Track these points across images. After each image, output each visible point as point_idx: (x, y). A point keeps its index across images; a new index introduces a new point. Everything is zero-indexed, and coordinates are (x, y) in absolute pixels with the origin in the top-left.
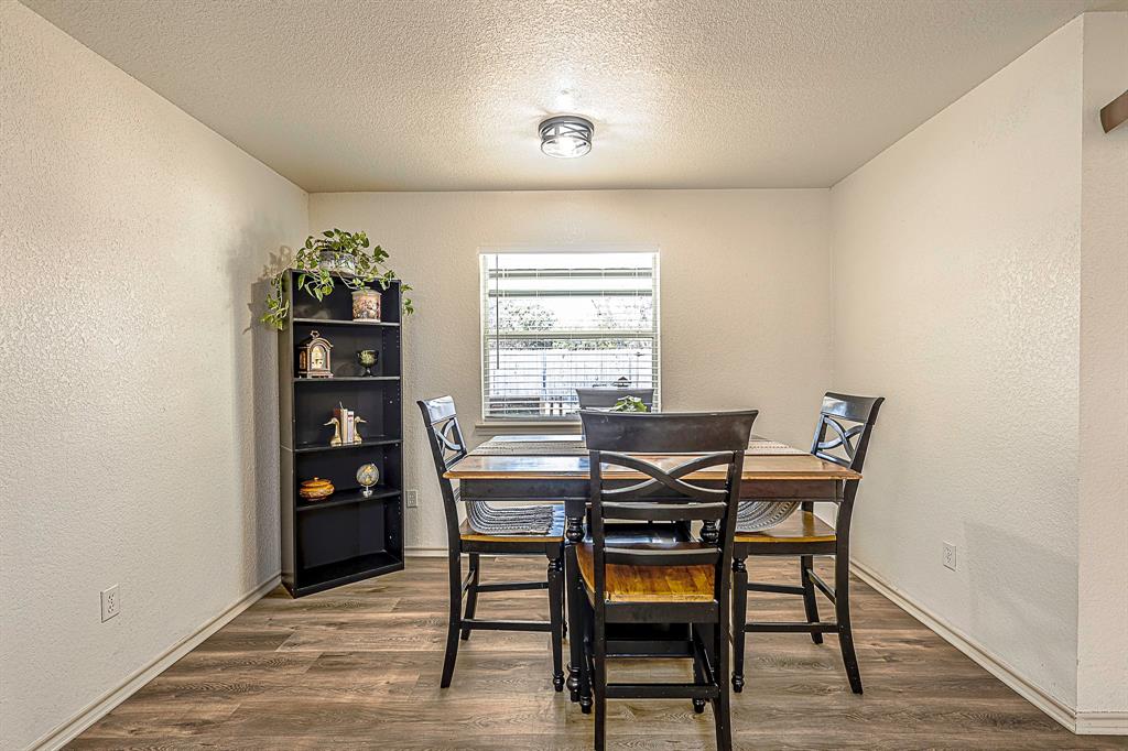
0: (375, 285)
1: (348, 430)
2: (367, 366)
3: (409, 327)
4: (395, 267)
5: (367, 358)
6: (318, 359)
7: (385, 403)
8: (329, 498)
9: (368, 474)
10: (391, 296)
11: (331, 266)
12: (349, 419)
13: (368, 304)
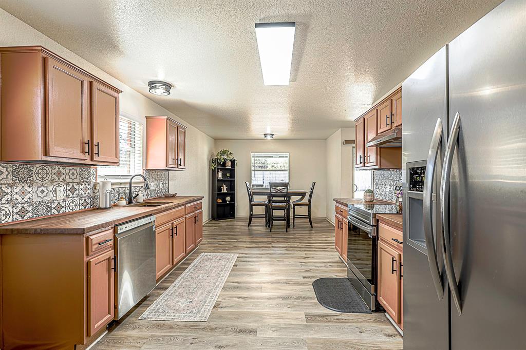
0: (230, 160)
1: (225, 189)
2: (228, 177)
3: (237, 168)
4: (234, 157)
5: (228, 175)
6: (220, 175)
7: (231, 185)
8: (221, 203)
9: (228, 199)
10: (233, 162)
11: (223, 157)
12: (225, 187)
13: (229, 164)
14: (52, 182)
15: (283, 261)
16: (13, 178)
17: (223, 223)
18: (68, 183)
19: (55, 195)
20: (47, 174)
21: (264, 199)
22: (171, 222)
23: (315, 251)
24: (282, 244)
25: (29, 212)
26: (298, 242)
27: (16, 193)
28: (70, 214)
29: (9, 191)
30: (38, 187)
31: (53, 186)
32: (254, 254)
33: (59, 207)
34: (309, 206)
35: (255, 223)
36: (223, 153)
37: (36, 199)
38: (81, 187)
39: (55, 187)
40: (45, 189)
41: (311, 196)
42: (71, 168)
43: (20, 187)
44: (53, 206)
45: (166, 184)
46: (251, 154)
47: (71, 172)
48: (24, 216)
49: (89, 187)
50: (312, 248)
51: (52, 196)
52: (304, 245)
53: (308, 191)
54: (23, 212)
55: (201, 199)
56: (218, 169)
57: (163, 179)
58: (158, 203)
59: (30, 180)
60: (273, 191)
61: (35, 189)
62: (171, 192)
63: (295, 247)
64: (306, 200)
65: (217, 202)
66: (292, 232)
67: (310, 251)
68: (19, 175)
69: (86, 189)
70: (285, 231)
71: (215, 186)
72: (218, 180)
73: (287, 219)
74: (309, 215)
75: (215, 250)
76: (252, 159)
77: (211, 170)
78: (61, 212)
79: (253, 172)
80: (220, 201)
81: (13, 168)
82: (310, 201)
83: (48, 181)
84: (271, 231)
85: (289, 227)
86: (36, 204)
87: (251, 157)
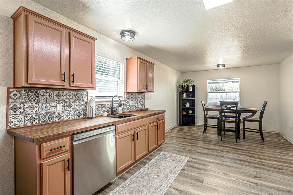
0: (192, 86)
2: (190, 97)
3: (196, 91)
4: (195, 83)
5: (190, 96)
6: (185, 96)
7: (192, 102)
8: (185, 114)
9: (190, 112)
10: (194, 87)
11: (186, 84)
12: (188, 104)
13: (191, 88)
14: (54, 100)
15: (229, 175)
16: (24, 99)
17: (186, 128)
18: (66, 101)
19: (56, 109)
20: (50, 95)
21: (217, 114)
22: (134, 130)
23: (268, 170)
24: (231, 154)
25: (36, 119)
26: (248, 156)
27: (27, 108)
28: (67, 121)
29: (22, 106)
30: (43, 104)
31: (54, 103)
32: (203, 161)
33: (59, 116)
34: (260, 122)
35: (210, 131)
36: (187, 81)
37: (41, 112)
38: (76, 104)
39: (56, 104)
40: (48, 105)
41: (262, 113)
42: (68, 92)
43: (30, 104)
44: (54, 116)
45: (142, 102)
46: (208, 81)
47: (68, 94)
48: (33, 122)
49: (82, 104)
50: (264, 165)
51: (54, 110)
52: (254, 160)
53: (259, 109)
54: (32, 119)
55: (164, 113)
56: (183, 92)
57: (140, 98)
58: (130, 115)
59: (37, 99)
60: (223, 108)
61: (41, 105)
62: (146, 107)
63: (244, 161)
64: (257, 117)
65: (183, 114)
66: (243, 143)
67: (261, 168)
68: (29, 96)
69: (79, 105)
70: (235, 141)
71: (182, 103)
72: (183, 99)
73: (237, 130)
74: (261, 130)
75: (173, 150)
76: (208, 85)
77: (179, 93)
78: (60, 120)
79: (209, 94)
80: (185, 113)
81: (24, 92)
82: (261, 117)
83: (50, 100)
84: (221, 140)
85: (239, 138)
86: (42, 115)
87: (208, 83)
